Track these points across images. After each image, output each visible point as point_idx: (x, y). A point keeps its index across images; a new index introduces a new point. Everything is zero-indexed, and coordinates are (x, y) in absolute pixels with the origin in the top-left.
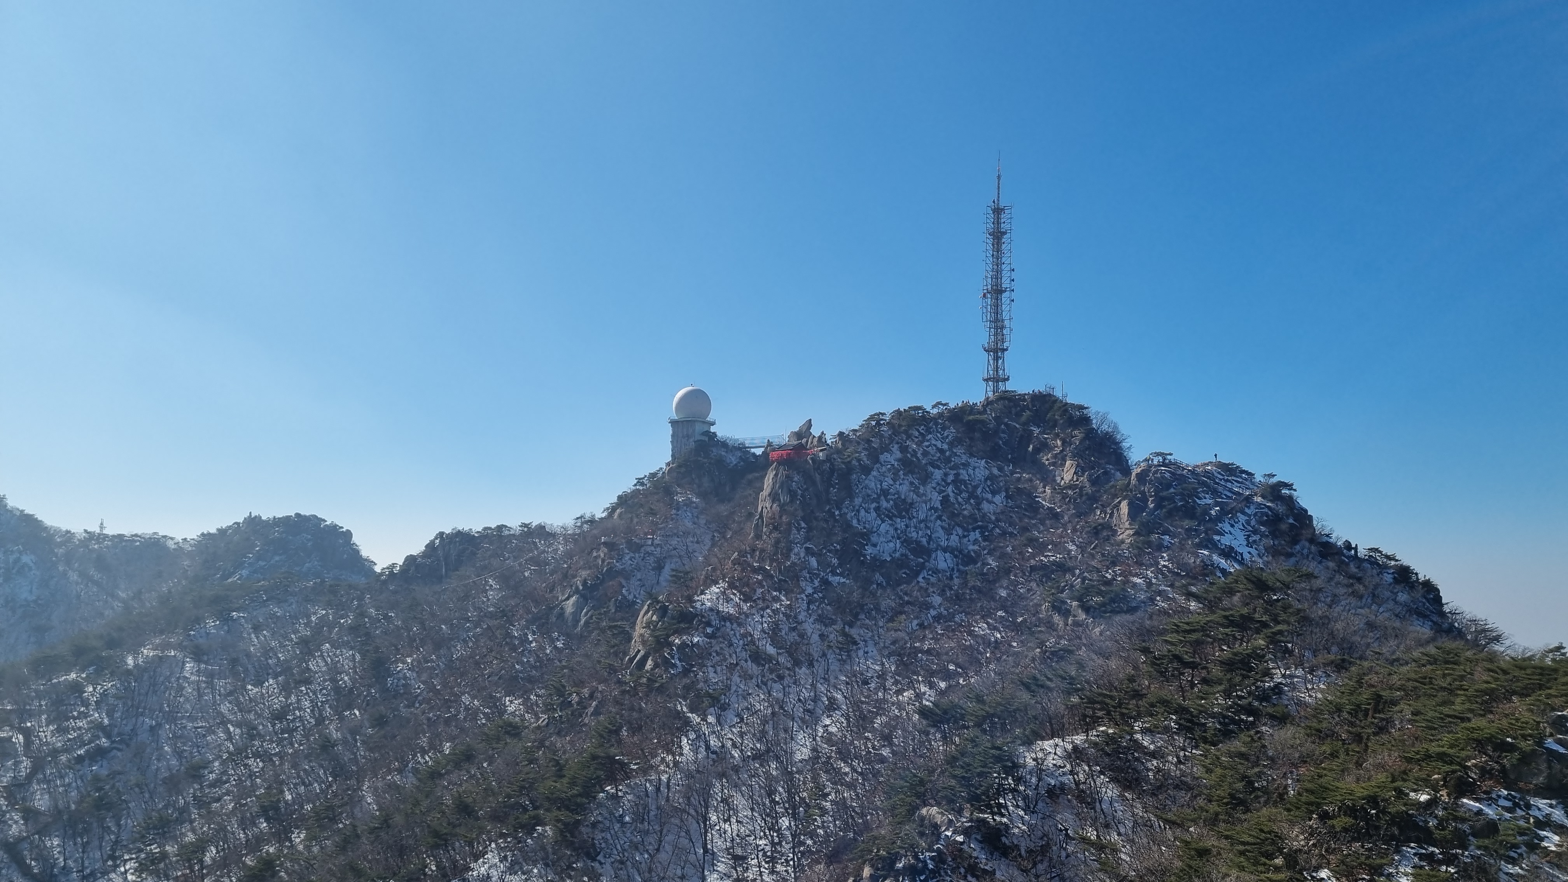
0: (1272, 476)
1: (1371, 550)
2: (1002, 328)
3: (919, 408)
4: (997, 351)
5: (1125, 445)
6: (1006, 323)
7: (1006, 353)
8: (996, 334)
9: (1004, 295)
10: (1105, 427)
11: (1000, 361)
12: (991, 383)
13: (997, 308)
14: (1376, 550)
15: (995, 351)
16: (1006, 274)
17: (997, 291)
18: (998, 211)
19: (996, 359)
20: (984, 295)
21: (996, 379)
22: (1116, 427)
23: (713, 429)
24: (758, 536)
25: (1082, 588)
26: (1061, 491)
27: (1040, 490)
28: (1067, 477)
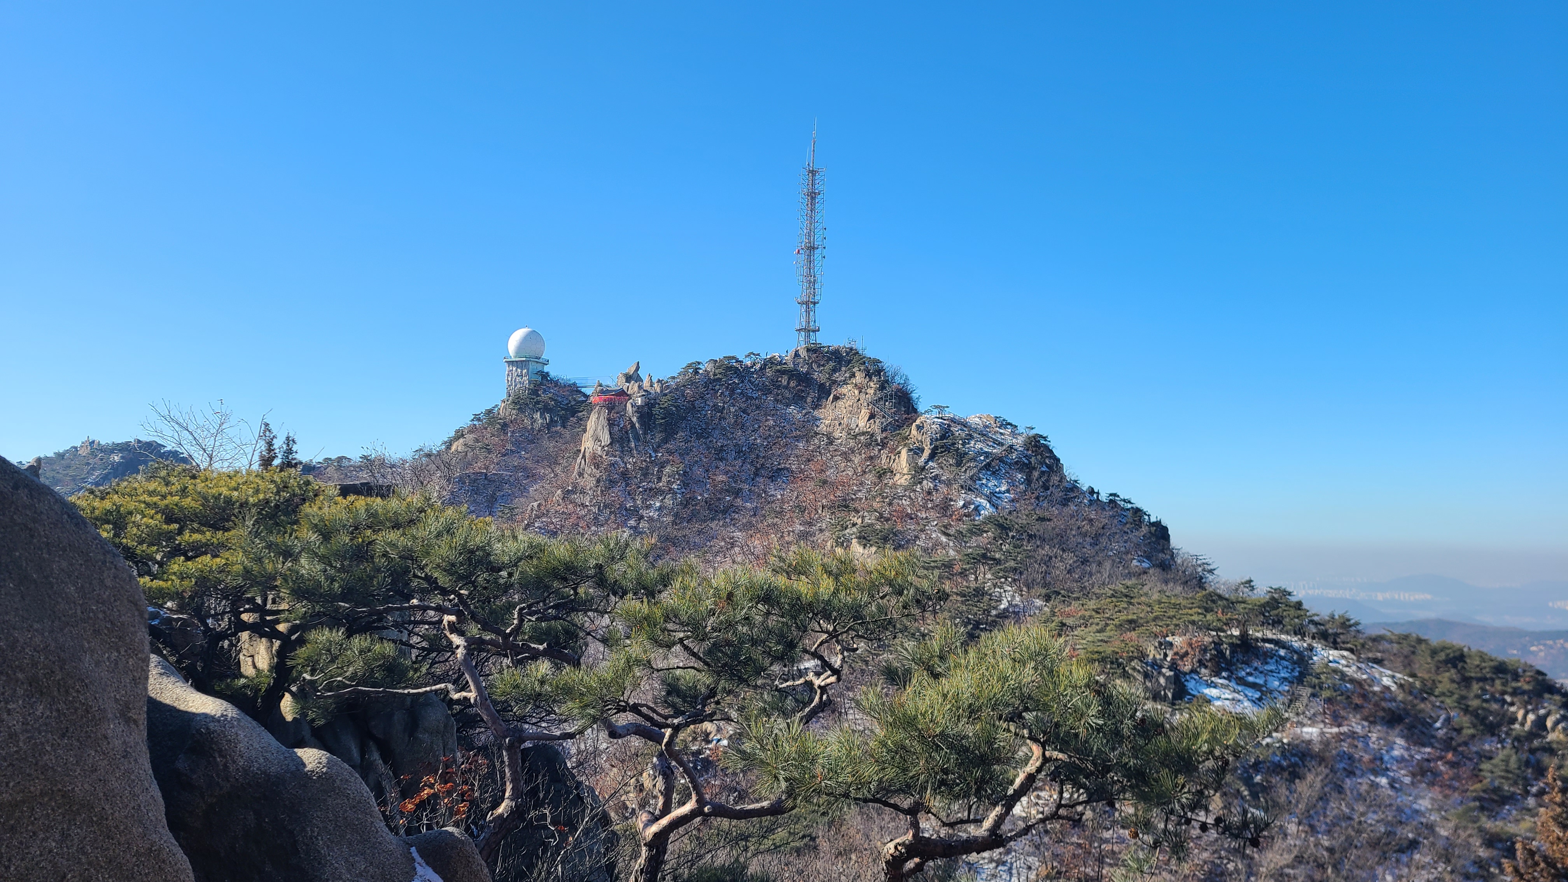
1: (1111, 495)
3: (733, 358)
4: (810, 304)
6: (818, 278)
7: (817, 305)
8: (809, 288)
9: (816, 251)
10: (898, 379)
11: (812, 313)
12: (803, 333)
13: (812, 262)
14: (1115, 495)
15: (807, 303)
16: (818, 233)
17: (812, 248)
18: (813, 173)
19: (808, 312)
20: (799, 252)
21: (808, 331)
23: (546, 369)
24: (581, 474)
25: (862, 526)
26: (855, 437)
27: (837, 436)
28: (862, 424)
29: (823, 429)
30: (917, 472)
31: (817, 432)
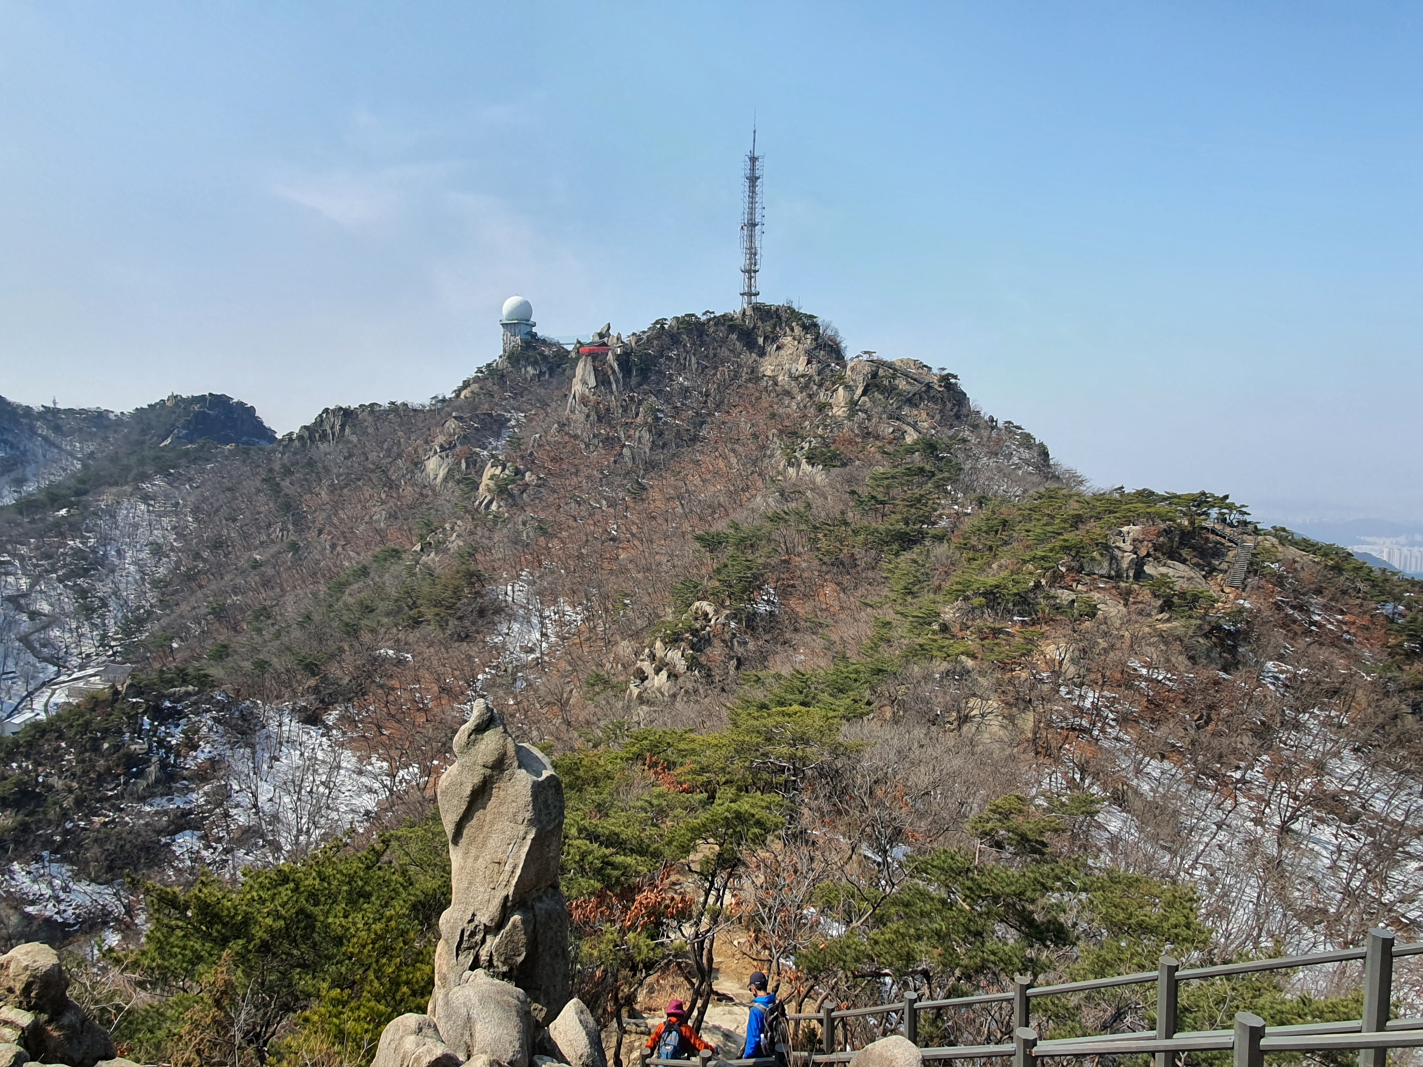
0: (943, 369)
1: (1006, 422)
2: (755, 254)
3: (693, 315)
5: (843, 345)
6: (759, 250)
7: (757, 274)
8: (750, 259)
9: (757, 228)
10: (829, 332)
11: (753, 280)
12: (746, 297)
13: (751, 237)
14: (1010, 422)
15: (749, 272)
16: (758, 211)
17: (752, 225)
18: (753, 160)
19: (750, 278)
20: (742, 228)
21: (750, 293)
22: (837, 332)
23: (534, 330)
24: (572, 412)
25: (809, 449)
26: (796, 379)
27: (780, 378)
28: (801, 369)
29: (769, 373)
30: (853, 405)
31: (764, 376)
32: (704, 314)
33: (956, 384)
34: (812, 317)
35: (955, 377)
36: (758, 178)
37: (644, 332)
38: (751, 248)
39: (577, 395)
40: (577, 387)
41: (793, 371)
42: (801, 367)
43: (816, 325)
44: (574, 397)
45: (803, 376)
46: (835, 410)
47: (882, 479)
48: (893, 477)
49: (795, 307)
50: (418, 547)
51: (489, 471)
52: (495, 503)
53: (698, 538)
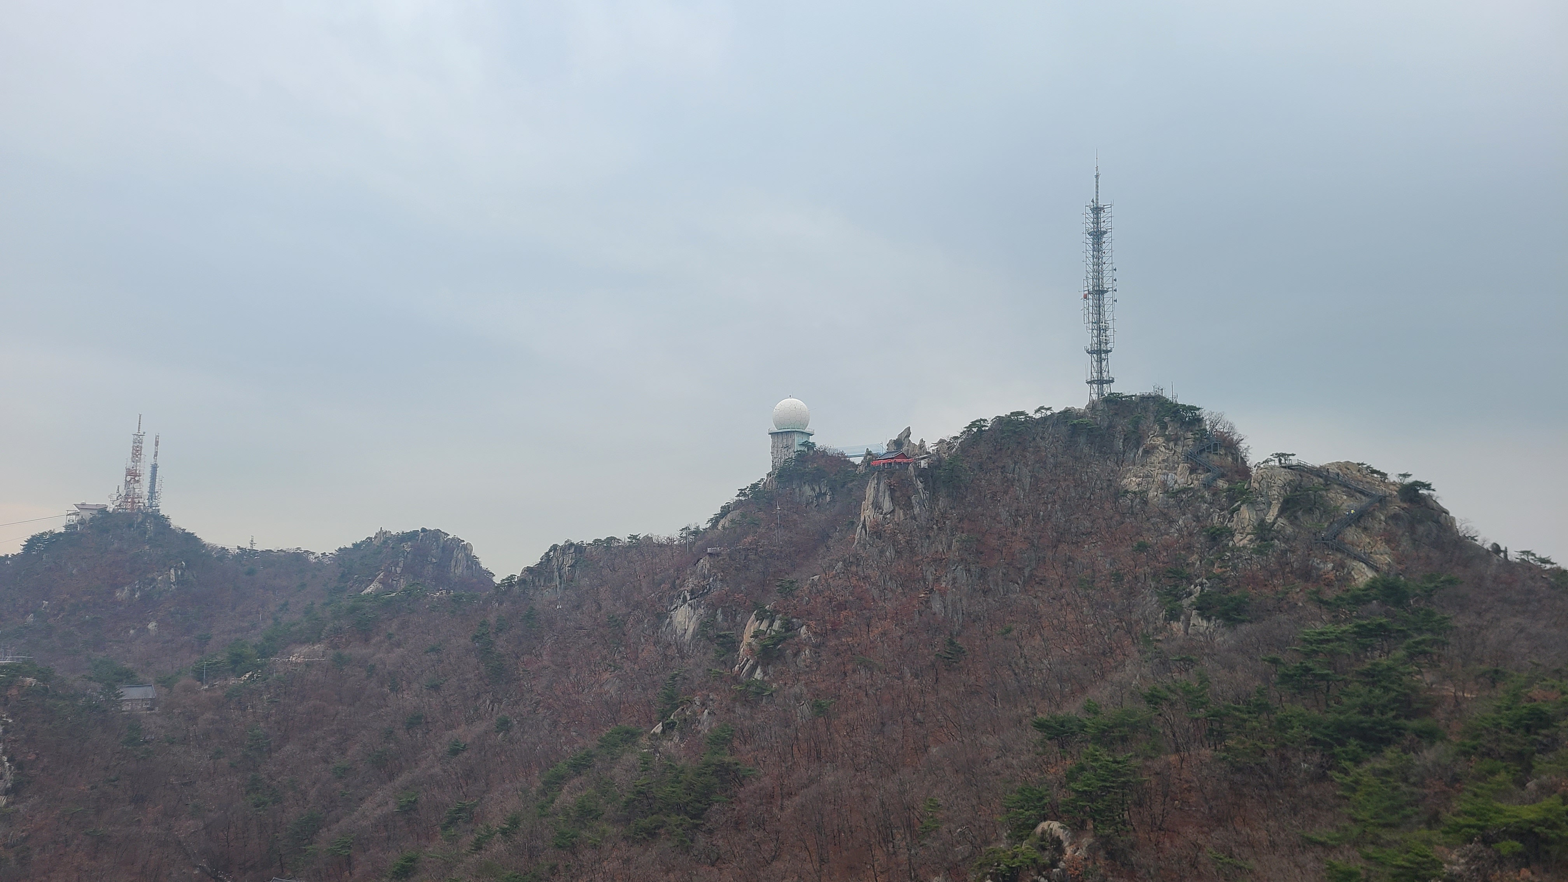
1: (1524, 552)
3: (1022, 413)
5: (1243, 445)
6: (1110, 323)
7: (1109, 354)
9: (1106, 295)
10: (1220, 429)
11: (1104, 363)
12: (1095, 386)
14: (1529, 553)
15: (1099, 352)
17: (1099, 292)
18: (1097, 210)
19: (1100, 361)
20: (1085, 297)
21: (1100, 381)
22: (1232, 427)
24: (861, 545)
25: (1201, 596)
26: (1175, 494)
27: (1151, 494)
28: (1181, 480)
29: (1133, 487)
30: (1263, 531)
31: (1127, 492)
32: (1036, 412)
33: (1430, 496)
34: (1193, 409)
35: (1428, 486)
36: (1105, 232)
37: (956, 438)
38: (1099, 321)
39: (867, 524)
40: (867, 514)
41: (1170, 483)
42: (1180, 478)
43: (1199, 420)
44: (864, 526)
45: (1184, 491)
46: (1238, 537)
47: (1322, 642)
48: (1338, 639)
49: (1168, 395)
50: (658, 728)
51: (752, 626)
52: (759, 670)
53: (1040, 726)
